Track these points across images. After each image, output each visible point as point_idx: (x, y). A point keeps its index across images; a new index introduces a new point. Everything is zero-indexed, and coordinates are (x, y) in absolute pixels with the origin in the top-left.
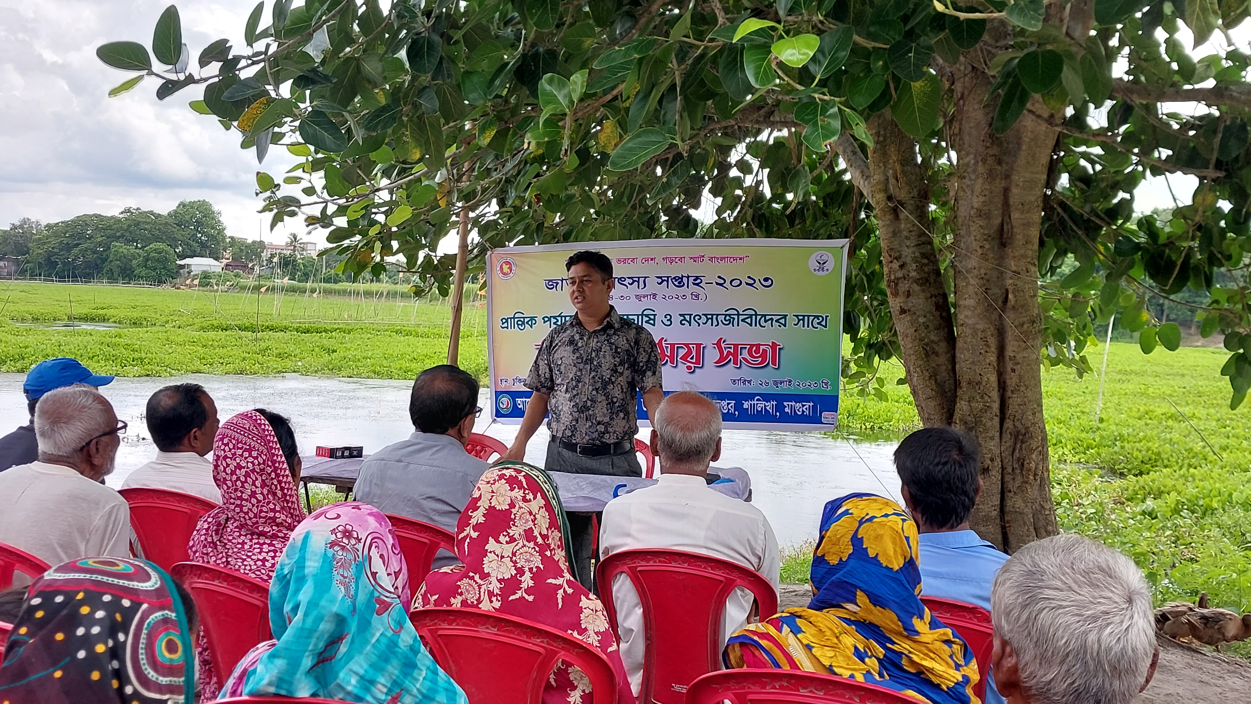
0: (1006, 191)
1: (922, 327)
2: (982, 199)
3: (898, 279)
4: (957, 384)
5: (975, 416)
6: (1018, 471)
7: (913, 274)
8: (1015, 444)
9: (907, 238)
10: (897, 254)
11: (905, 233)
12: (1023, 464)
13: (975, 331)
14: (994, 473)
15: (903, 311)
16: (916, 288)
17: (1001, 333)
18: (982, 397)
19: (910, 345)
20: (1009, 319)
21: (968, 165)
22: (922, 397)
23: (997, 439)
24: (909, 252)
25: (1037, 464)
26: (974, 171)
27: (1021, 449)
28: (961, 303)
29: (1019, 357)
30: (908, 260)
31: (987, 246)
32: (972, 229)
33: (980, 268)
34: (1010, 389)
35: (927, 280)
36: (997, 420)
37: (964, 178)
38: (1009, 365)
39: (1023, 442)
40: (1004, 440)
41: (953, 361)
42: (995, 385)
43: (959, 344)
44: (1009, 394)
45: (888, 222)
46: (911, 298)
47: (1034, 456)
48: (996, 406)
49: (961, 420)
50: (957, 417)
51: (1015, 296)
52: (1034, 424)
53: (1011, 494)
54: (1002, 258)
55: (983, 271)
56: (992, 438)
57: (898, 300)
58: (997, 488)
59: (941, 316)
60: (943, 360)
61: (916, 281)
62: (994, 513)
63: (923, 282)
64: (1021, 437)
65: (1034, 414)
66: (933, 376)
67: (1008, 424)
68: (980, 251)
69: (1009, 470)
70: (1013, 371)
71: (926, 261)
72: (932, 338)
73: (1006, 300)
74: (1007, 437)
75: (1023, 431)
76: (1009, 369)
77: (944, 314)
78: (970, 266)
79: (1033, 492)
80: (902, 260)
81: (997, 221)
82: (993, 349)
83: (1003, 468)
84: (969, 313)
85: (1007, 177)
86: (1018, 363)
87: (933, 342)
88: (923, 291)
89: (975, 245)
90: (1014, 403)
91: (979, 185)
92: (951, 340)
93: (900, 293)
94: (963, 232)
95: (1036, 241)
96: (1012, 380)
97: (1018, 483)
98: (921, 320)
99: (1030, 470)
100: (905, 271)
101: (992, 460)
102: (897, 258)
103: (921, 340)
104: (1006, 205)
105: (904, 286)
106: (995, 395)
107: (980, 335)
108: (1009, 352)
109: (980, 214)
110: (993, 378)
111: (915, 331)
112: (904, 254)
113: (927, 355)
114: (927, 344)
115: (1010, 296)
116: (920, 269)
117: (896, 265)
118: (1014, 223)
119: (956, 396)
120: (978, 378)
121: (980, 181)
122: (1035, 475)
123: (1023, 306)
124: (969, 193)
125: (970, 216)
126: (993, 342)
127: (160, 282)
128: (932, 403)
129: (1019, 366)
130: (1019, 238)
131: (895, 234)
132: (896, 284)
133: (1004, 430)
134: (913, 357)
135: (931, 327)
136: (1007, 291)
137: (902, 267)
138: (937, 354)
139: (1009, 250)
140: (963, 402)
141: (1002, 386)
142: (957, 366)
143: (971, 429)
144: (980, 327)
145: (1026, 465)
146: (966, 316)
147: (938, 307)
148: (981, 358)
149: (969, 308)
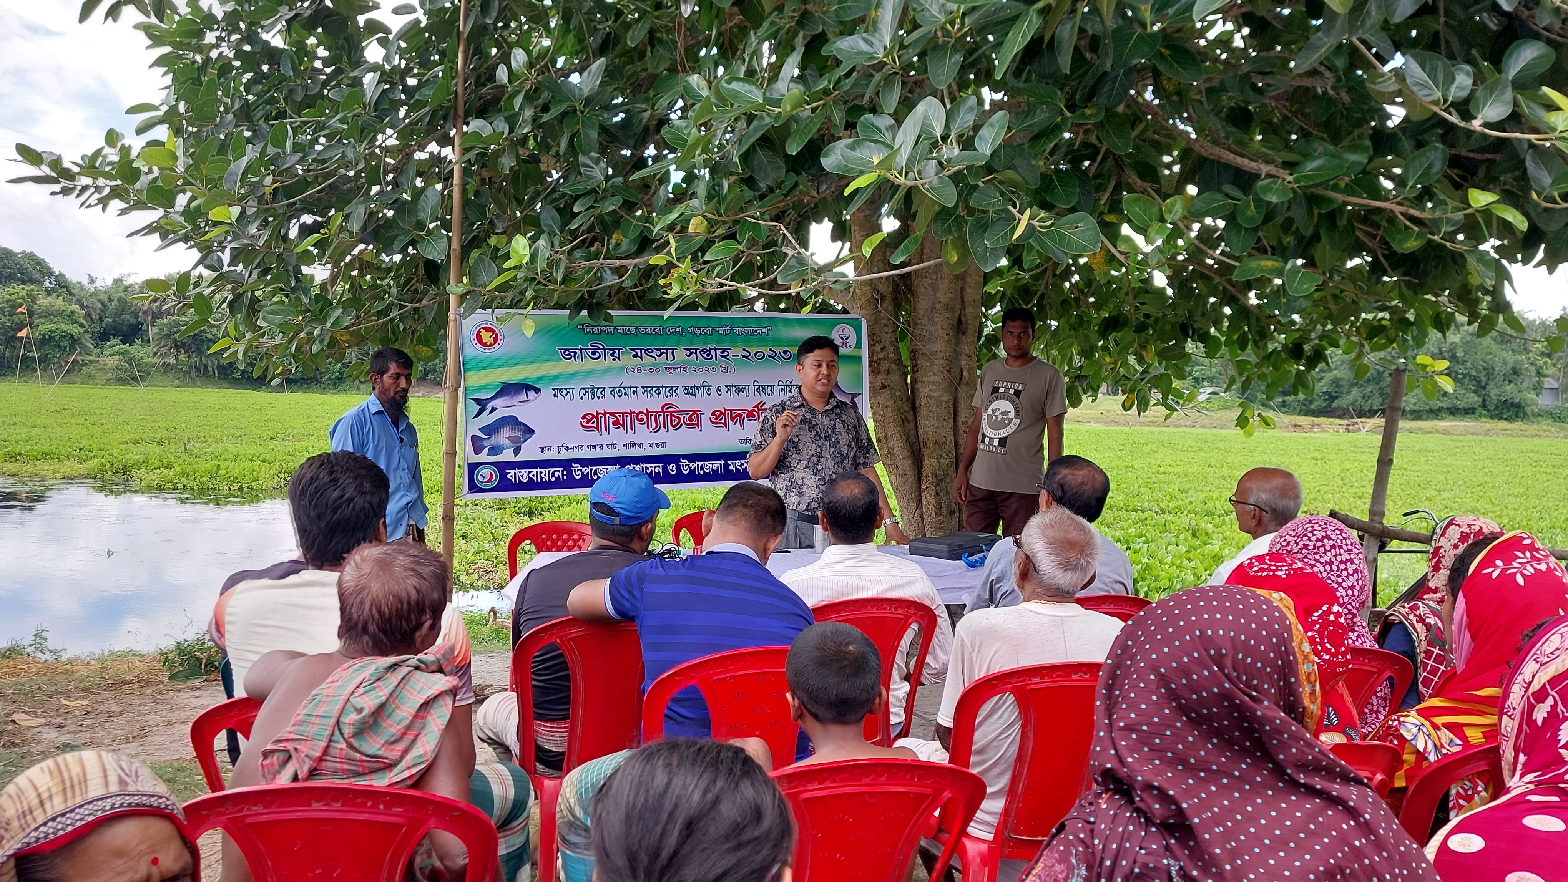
0: (962, 289)
1: (898, 400)
2: (949, 295)
3: (880, 359)
4: (923, 445)
13: (940, 402)
15: (884, 387)
16: (894, 367)
17: (956, 401)
19: (890, 415)
20: (963, 391)
24: (887, 337)
30: (887, 343)
32: (938, 319)
37: (926, 277)
41: (916, 426)
43: (923, 413)
45: (872, 311)
46: (889, 376)
49: (931, 474)
50: (927, 471)
51: (969, 374)
54: (958, 343)
55: (948, 354)
57: (880, 377)
60: (911, 426)
61: (894, 361)
68: (946, 338)
72: (904, 408)
73: (962, 376)
78: (935, 349)
80: (882, 343)
81: (957, 314)
84: (934, 387)
85: (963, 279)
87: (905, 411)
88: (898, 369)
92: (916, 410)
93: (882, 371)
98: (898, 394)
100: (884, 353)
102: (879, 342)
103: (899, 410)
104: (963, 301)
105: (885, 366)
109: (948, 307)
111: (894, 402)
112: (883, 339)
114: (902, 414)
115: (966, 374)
117: (878, 348)
118: (968, 316)
119: (924, 455)
121: (947, 281)
125: (934, 308)
126: (952, 410)
128: (908, 462)
130: (971, 329)
131: (876, 322)
132: (878, 364)
134: (893, 425)
137: (882, 349)
138: (908, 422)
139: (963, 337)
140: (931, 460)
142: (920, 432)
143: (941, 480)
144: (945, 398)
146: (929, 390)
149: (933, 383)
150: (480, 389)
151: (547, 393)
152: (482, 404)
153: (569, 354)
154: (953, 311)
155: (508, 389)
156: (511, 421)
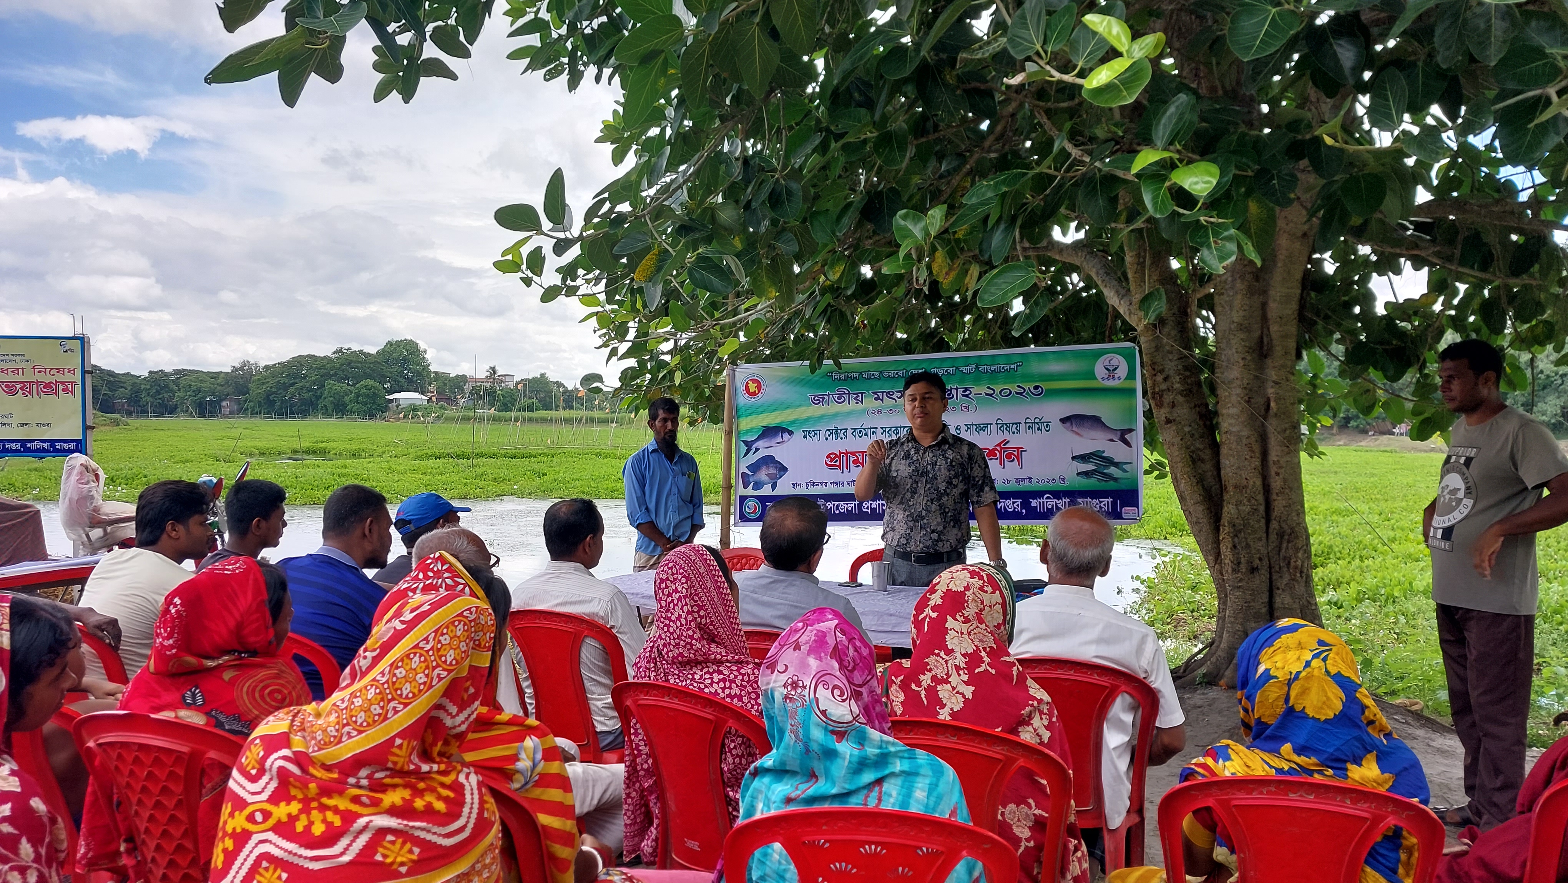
0: (1264, 305)
1: (1188, 437)
4: (1222, 489)
5: (1243, 519)
6: (1285, 569)
7: (1177, 386)
8: (1281, 543)
10: (1160, 368)
11: (1167, 348)
12: (1289, 563)
13: (1239, 438)
14: (1263, 572)
15: (1168, 421)
17: (1263, 438)
18: (1249, 501)
19: (1177, 453)
20: (1272, 426)
21: (1225, 282)
22: (1190, 502)
23: (1264, 539)
24: (1172, 366)
25: (1303, 562)
26: (1232, 288)
27: (1287, 548)
28: (1224, 411)
29: (1283, 462)
30: (1172, 373)
31: (1249, 358)
32: (1233, 342)
33: (1242, 378)
34: (1274, 491)
35: (1190, 391)
36: (1263, 521)
37: (1222, 294)
38: (1273, 470)
39: (1289, 542)
40: (1270, 540)
41: (1218, 467)
42: (1260, 488)
43: (1224, 450)
44: (1274, 496)
46: (1175, 409)
47: (1300, 555)
48: (1262, 508)
49: (1229, 523)
50: (1225, 520)
51: (1277, 404)
52: (1299, 524)
53: (1280, 591)
54: (1261, 368)
56: (1260, 539)
57: (1163, 411)
58: (1265, 587)
59: (1205, 425)
60: (1208, 466)
61: (1181, 393)
62: (1264, 610)
63: (1188, 393)
64: (1286, 537)
65: (1298, 515)
66: (1201, 481)
67: (1274, 525)
68: (1242, 363)
69: (1277, 568)
70: (1278, 474)
71: (1188, 373)
72: (1198, 446)
73: (1268, 407)
74: (1273, 537)
75: (1289, 531)
76: (1273, 473)
77: (1208, 423)
78: (1232, 376)
79: (1300, 589)
80: (1166, 373)
81: (1257, 334)
82: (1257, 455)
83: (1270, 567)
84: (1233, 421)
85: (1265, 292)
86: (1281, 467)
87: (1199, 449)
88: (1188, 402)
89: (1237, 357)
90: (1279, 504)
91: (1238, 300)
92: (1215, 447)
94: (1223, 346)
95: (1294, 352)
96: (1276, 483)
97: (1285, 580)
98: (1187, 429)
99: (1296, 568)
100: (1168, 384)
101: (1260, 559)
102: (1162, 371)
103: (1188, 448)
104: (1264, 319)
106: (1261, 498)
107: (1244, 441)
108: (1273, 456)
110: (1259, 482)
111: (1182, 439)
112: (1167, 367)
113: (1194, 462)
114: (1193, 452)
115: (1272, 404)
116: (1184, 381)
118: (1274, 336)
119: (1222, 500)
120: (1244, 482)
121: (1239, 297)
122: (1301, 572)
123: (1284, 414)
124: (1227, 308)
125: (1230, 329)
126: (1257, 448)
127: (372, 416)
128: (1201, 508)
129: (1282, 471)
130: (1278, 350)
131: (1157, 348)
132: (1161, 396)
133: (1271, 531)
134: (1180, 465)
135: (1197, 436)
136: (1268, 400)
137: (1166, 379)
139: (1269, 361)
140: (1231, 506)
141: (1267, 489)
142: (1223, 472)
143: (1240, 531)
144: (1245, 433)
145: (1292, 564)
146: (1230, 424)
147: (1202, 416)
148: (1246, 463)
149: (1234, 416)
150: (747, 431)
151: (798, 435)
152: (748, 444)
153: (818, 400)
155: (769, 432)
156: (769, 460)
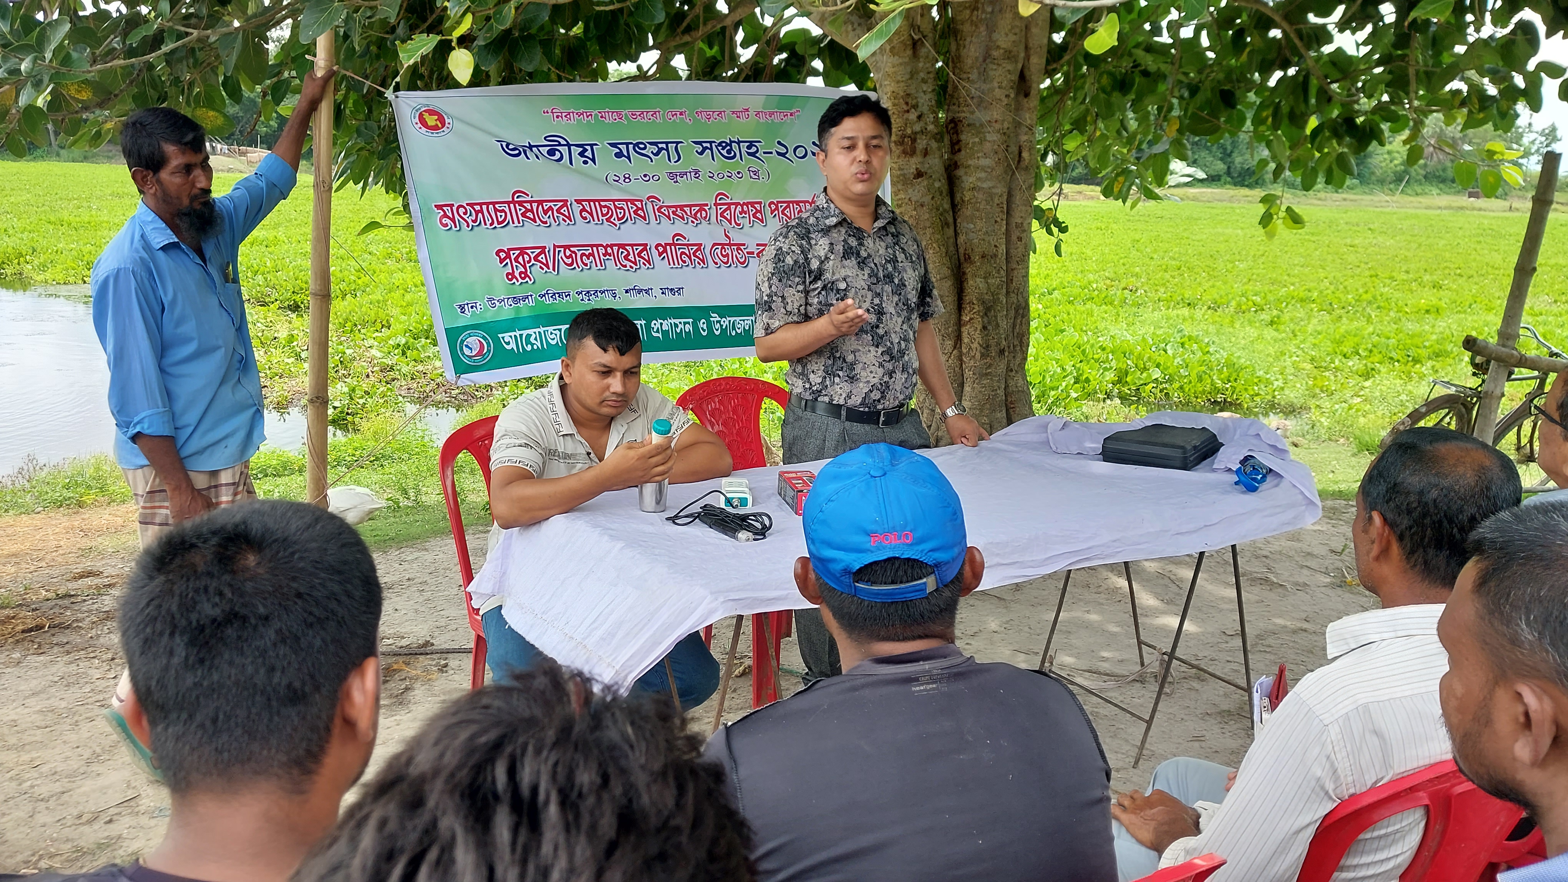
0: (1027, 30)
1: (937, 195)
3: (916, 133)
9: (924, 81)
10: (914, 102)
11: (922, 75)
15: (919, 174)
16: (934, 144)
17: (1009, 196)
24: (926, 100)
31: (1012, 96)
32: (991, 73)
33: (1004, 121)
34: (1014, 260)
38: (1015, 234)
40: (1009, 317)
41: (956, 232)
43: (967, 211)
44: (1013, 265)
45: (907, 60)
46: (927, 158)
54: (1018, 109)
55: (1006, 125)
56: (1005, 317)
57: (913, 160)
59: (949, 180)
60: (951, 231)
61: (934, 137)
63: (940, 138)
66: (947, 251)
67: (1013, 298)
70: (1020, 239)
72: (944, 205)
73: (1020, 158)
74: (1012, 313)
76: (1015, 238)
80: (919, 109)
81: (1020, 66)
83: (1008, 347)
84: (983, 175)
86: (1024, 231)
87: (945, 210)
88: (940, 148)
89: (999, 94)
90: (1019, 275)
93: (918, 152)
98: (937, 185)
100: (922, 124)
101: (1005, 339)
102: (915, 107)
103: (938, 209)
104: (1026, 47)
105: (921, 143)
108: (1016, 218)
111: (933, 198)
113: (940, 226)
114: (942, 214)
115: (1025, 155)
117: (913, 116)
118: (1033, 70)
119: (963, 273)
120: (993, 250)
124: (982, 28)
129: (1025, 235)
131: (912, 75)
132: (914, 140)
133: (1009, 305)
135: (943, 193)
136: (1020, 149)
137: (919, 117)
140: (978, 279)
141: (1007, 257)
142: (962, 238)
144: (996, 190)
148: (996, 227)
149: (983, 169)
154: (1016, 62)
